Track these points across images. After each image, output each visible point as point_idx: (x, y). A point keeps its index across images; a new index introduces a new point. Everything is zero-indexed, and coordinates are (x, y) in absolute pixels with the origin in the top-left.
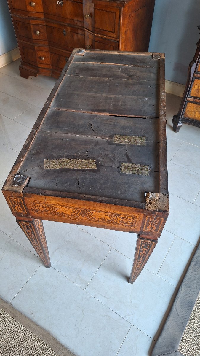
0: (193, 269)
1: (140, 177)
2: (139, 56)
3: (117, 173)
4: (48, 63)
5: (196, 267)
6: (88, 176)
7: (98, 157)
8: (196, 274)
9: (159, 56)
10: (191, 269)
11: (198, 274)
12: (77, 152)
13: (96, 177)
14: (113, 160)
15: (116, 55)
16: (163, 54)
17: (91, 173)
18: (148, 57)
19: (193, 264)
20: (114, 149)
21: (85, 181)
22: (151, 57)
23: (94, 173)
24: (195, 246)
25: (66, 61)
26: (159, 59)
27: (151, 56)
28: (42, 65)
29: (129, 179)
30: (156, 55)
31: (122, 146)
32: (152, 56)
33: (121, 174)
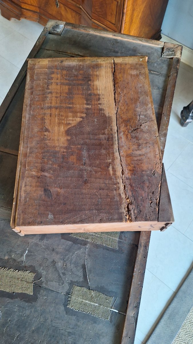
0: (165, 323)
1: (95, 322)
2: (144, 46)
3: (62, 308)
4: (34, 5)
5: (169, 320)
6: (16, 310)
7: (40, 265)
8: (167, 329)
9: (173, 51)
10: (162, 321)
11: (170, 330)
12: (11, 251)
13: (28, 312)
14: (61, 275)
15: (110, 40)
16: (180, 48)
17: (23, 304)
18: (156, 50)
19: (165, 317)
20: (68, 250)
21: (10, 321)
22: (160, 51)
23: (27, 304)
24: (173, 292)
25: (56, 6)
26: (172, 58)
27: (161, 48)
28: (26, 5)
29: (79, 324)
30: (169, 49)
31: (81, 244)
32: (163, 49)
33: (68, 311)
